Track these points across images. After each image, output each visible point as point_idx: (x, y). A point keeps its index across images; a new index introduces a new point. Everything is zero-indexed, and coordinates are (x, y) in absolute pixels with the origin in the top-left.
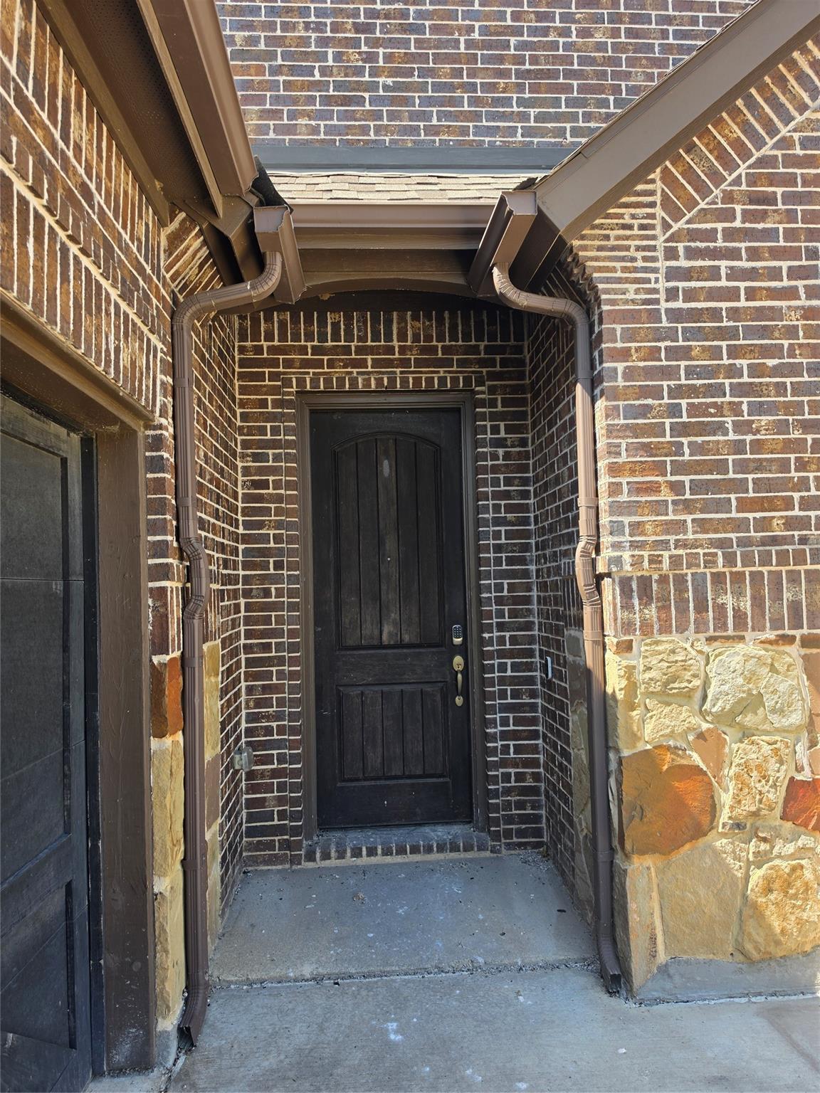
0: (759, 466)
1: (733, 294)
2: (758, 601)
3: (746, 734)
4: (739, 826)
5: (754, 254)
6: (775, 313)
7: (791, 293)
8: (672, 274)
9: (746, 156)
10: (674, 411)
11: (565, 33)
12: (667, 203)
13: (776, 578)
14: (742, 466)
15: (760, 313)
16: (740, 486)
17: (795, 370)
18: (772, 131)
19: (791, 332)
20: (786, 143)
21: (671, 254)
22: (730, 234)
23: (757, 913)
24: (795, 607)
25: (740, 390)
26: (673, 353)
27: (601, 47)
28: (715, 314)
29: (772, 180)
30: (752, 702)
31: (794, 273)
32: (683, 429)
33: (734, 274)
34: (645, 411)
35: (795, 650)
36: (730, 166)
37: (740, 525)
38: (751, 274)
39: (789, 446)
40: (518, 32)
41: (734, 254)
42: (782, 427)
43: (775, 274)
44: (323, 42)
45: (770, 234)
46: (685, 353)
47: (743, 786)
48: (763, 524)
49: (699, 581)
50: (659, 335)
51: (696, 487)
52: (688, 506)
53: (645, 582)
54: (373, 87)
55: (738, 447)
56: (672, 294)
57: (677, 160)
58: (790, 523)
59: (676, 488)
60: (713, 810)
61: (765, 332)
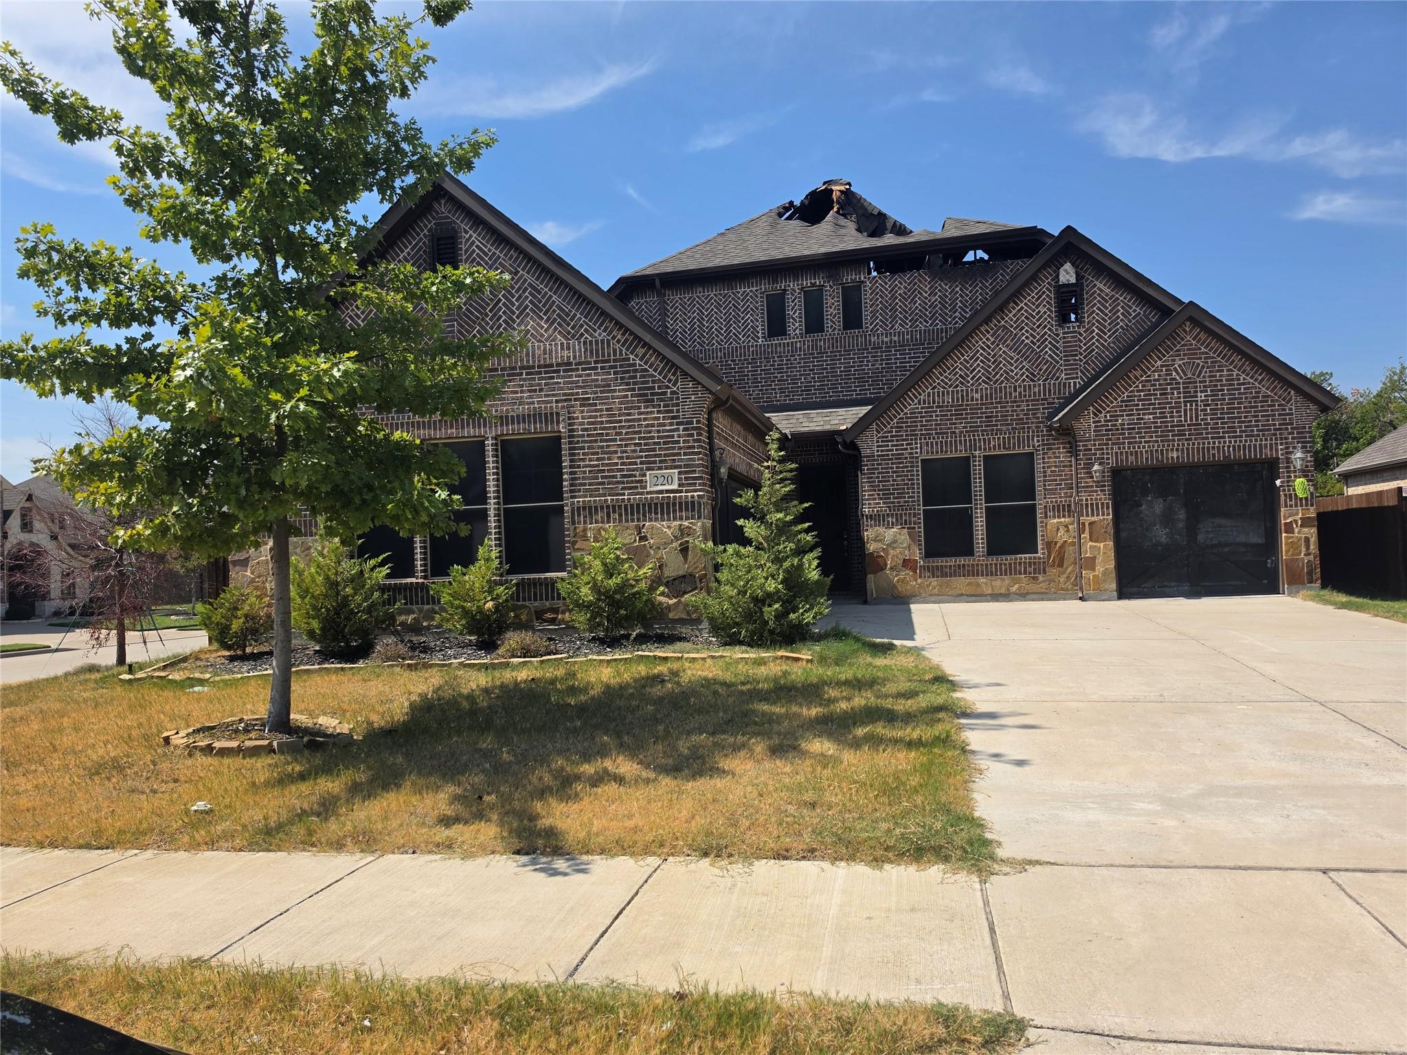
0: (898, 489)
1: (892, 450)
2: (897, 520)
3: (894, 548)
4: (891, 568)
5: (897, 441)
6: (903, 454)
7: (906, 449)
8: (878, 446)
9: (896, 417)
10: (878, 477)
11: (868, 365)
12: (877, 430)
13: (901, 514)
14: (894, 489)
15: (899, 454)
16: (894, 494)
17: (907, 467)
18: (902, 411)
19: (906, 458)
20: (906, 414)
21: (878, 442)
22: (892, 436)
23: (895, 586)
24: (906, 521)
25: (893, 472)
26: (878, 464)
27: (878, 369)
28: (888, 455)
29: (902, 423)
30: (895, 541)
31: (907, 444)
32: (879, 482)
33: (892, 446)
34: (871, 478)
35: (906, 530)
36: (892, 420)
37: (894, 503)
38: (897, 445)
39: (905, 484)
40: (854, 367)
41: (893, 441)
42: (903, 480)
43: (902, 445)
44: (801, 375)
45: (902, 436)
46: (881, 464)
47: (893, 560)
48: (898, 502)
49: (883, 515)
50: (874, 460)
51: (883, 494)
52: (881, 499)
53: (871, 516)
54: (814, 386)
55: (893, 485)
56: (878, 451)
57: (879, 420)
58: (905, 502)
59: (879, 495)
60: (886, 565)
61: (900, 459)
